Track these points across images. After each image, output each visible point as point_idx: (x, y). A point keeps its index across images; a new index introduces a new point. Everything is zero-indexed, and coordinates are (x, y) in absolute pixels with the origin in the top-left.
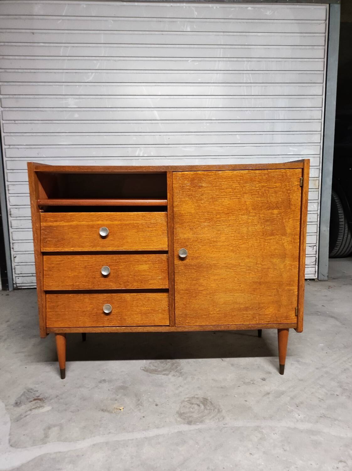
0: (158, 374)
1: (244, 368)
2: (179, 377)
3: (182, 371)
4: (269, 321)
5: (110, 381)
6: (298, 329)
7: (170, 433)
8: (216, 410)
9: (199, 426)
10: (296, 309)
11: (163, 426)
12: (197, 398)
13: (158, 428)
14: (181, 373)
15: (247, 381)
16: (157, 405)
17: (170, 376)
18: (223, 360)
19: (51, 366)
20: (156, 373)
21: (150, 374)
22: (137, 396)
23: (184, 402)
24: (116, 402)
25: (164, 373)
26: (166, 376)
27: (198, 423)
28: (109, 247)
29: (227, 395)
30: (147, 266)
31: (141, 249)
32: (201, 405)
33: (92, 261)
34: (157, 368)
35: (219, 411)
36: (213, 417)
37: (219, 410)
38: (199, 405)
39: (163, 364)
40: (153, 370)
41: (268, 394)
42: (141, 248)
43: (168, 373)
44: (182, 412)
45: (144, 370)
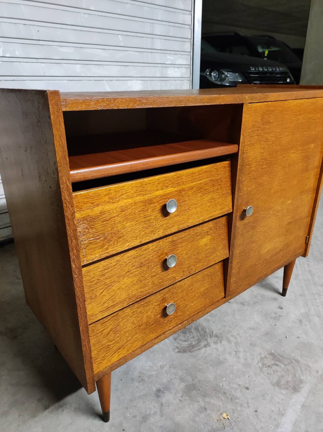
0: (199, 349)
1: (254, 303)
2: (221, 341)
3: (214, 333)
4: (290, 256)
5: (167, 388)
6: (304, 255)
7: (299, 414)
8: (293, 361)
9: (306, 389)
10: (307, 237)
11: (285, 410)
12: (265, 357)
13: (283, 415)
14: (216, 336)
15: (273, 315)
16: (247, 388)
17: (213, 346)
18: (229, 303)
19: (63, 411)
20: (195, 349)
21: (194, 354)
22: (217, 390)
23: (262, 369)
24: (209, 411)
25: (203, 344)
26: (210, 347)
27: (301, 386)
28: (173, 226)
29: (280, 340)
30: (209, 237)
31: (208, 218)
32: (277, 363)
33: (149, 253)
34: (189, 343)
35: (298, 361)
36: (301, 371)
37: (295, 360)
38: (277, 365)
39: (188, 335)
40: (187, 347)
41: (301, 321)
42: (208, 216)
43: (206, 343)
44: (275, 381)
45: (179, 352)
